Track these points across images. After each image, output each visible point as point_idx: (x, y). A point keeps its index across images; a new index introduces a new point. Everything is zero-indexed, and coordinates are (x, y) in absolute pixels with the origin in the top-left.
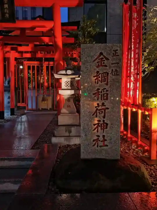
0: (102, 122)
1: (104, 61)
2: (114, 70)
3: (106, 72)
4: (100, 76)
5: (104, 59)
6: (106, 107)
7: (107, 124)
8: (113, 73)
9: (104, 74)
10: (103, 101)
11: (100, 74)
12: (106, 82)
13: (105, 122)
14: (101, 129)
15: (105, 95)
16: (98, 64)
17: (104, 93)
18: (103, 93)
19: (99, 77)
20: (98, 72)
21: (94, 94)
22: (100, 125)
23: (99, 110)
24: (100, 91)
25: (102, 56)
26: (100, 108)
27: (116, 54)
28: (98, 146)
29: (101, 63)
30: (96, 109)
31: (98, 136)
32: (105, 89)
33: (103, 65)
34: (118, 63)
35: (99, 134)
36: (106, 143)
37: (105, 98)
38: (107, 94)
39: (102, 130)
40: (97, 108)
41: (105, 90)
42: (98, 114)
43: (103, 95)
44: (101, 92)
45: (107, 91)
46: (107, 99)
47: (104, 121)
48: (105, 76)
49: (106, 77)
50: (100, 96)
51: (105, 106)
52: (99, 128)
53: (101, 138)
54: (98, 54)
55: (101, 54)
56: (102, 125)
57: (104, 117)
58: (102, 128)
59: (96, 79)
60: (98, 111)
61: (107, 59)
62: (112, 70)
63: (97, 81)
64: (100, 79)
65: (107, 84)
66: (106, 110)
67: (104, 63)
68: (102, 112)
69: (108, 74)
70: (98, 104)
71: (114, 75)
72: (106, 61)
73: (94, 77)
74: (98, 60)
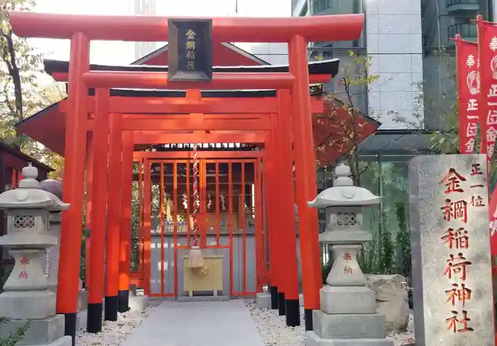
0: (460, 287)
1: (458, 182)
2: (476, 198)
3: (463, 201)
4: (453, 207)
5: (458, 179)
6: (467, 260)
7: (469, 291)
8: (475, 204)
9: (460, 204)
10: (460, 250)
11: (452, 204)
12: (463, 218)
13: (466, 287)
14: (460, 299)
15: (463, 240)
16: (448, 187)
17: (461, 236)
18: (459, 236)
19: (451, 209)
20: (448, 201)
21: (443, 238)
22: (457, 292)
23: (454, 266)
24: (454, 232)
25: (453, 175)
26: (454, 263)
27: (478, 171)
28: (455, 331)
29: (453, 187)
30: (448, 264)
31: (455, 313)
32: (462, 229)
33: (456, 188)
34: (482, 186)
35: (455, 308)
36: (469, 324)
37: (464, 244)
38: (467, 238)
39: (462, 302)
40: (451, 262)
41: (462, 232)
42: (452, 271)
43: (459, 241)
44: (456, 234)
45: (466, 232)
46: (467, 246)
47: (463, 285)
48: (461, 208)
49: (463, 210)
50: (454, 242)
51: (464, 258)
52: (456, 298)
53: (460, 317)
54: (447, 171)
55: (452, 171)
56: (461, 293)
57: (464, 278)
58: (462, 297)
59: (445, 213)
60: (452, 268)
61: (463, 179)
62: (473, 197)
63: (447, 215)
64: (453, 212)
65: (465, 221)
66: (467, 266)
67: (457, 186)
68: (460, 269)
69: (465, 203)
70: (452, 256)
71: (477, 206)
72: (461, 183)
73: (442, 209)
74: (447, 182)
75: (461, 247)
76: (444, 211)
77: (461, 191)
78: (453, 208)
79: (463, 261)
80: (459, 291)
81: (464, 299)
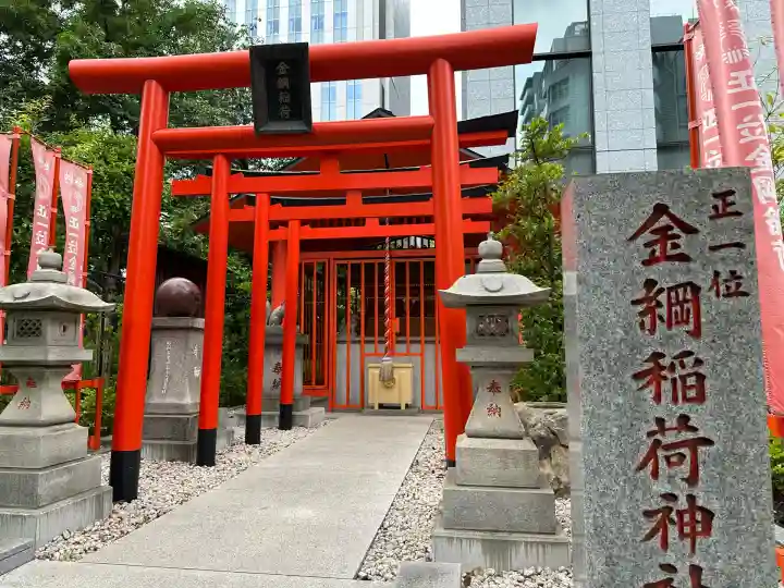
0: (683, 504)
1: (678, 237)
2: (724, 276)
3: (690, 284)
4: (663, 298)
5: (676, 231)
6: (701, 434)
7: (709, 515)
8: (722, 288)
9: (681, 291)
10: (684, 408)
11: (661, 291)
12: (691, 327)
13: (700, 503)
14: (682, 535)
15: (691, 381)
16: (649, 250)
17: (684, 372)
18: (679, 371)
19: (659, 305)
20: (650, 284)
21: (637, 376)
22: (673, 515)
23: (668, 447)
24: (665, 362)
25: (664, 221)
26: (669, 438)
27: (729, 210)
29: (664, 249)
30: (650, 442)
31: (670, 568)
32: (690, 353)
33: (671, 252)
34: (740, 245)
35: (670, 558)
37: (692, 393)
38: (701, 378)
39: (688, 542)
40: (658, 437)
41: (689, 361)
42: (663, 464)
43: (679, 383)
44: (672, 368)
45: (698, 362)
46: (701, 398)
47: (691, 499)
48: (686, 301)
49: (689, 305)
50: (666, 386)
51: (694, 429)
52: (673, 532)
53: (684, 580)
54: (649, 210)
55: (661, 210)
56: (687, 518)
57: (692, 479)
58: (687, 530)
59: (642, 314)
60: (661, 453)
61: (690, 230)
62: (717, 274)
63: (647, 320)
64: (663, 311)
65: (696, 333)
66: (702, 449)
67: (675, 246)
68: (683, 456)
69: (696, 289)
70: (660, 421)
71: (728, 295)
72: (683, 240)
73: (635, 303)
74: (647, 236)
75: (685, 399)
76: (640, 308)
77: (684, 258)
78: (664, 302)
79: (690, 435)
80: (680, 514)
81: (693, 536)
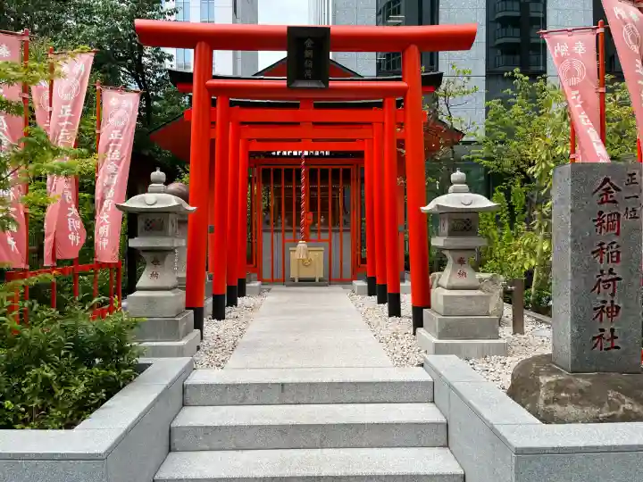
0: (609, 304)
1: (612, 192)
2: (630, 209)
3: (616, 213)
4: (605, 219)
5: (612, 190)
6: (617, 276)
7: (618, 308)
8: (629, 215)
9: (612, 216)
10: (611, 265)
11: (605, 216)
12: (616, 231)
13: (615, 304)
14: (608, 317)
15: (615, 254)
16: (601, 198)
17: (612, 250)
18: (610, 250)
19: (604, 222)
20: (601, 213)
21: (593, 253)
22: (605, 309)
23: (604, 282)
24: (605, 246)
25: (607, 185)
26: (604, 278)
27: (633, 181)
28: (601, 349)
29: (607, 198)
30: (597, 279)
31: (602, 330)
32: (614, 243)
33: (610, 199)
34: (637, 197)
35: (602, 326)
36: (616, 343)
37: (615, 259)
38: (618, 253)
39: (610, 319)
40: (601, 277)
41: (615, 246)
42: (602, 288)
43: (610, 255)
44: (607, 249)
45: (618, 246)
46: (618, 261)
47: (612, 302)
48: (614, 220)
49: (616, 222)
50: (605, 256)
51: (615, 274)
52: (604, 315)
53: (607, 334)
54: (602, 180)
55: (606, 180)
56: (610, 310)
57: (613, 295)
58: (610, 314)
59: (596, 226)
60: (601, 284)
61: (618, 189)
62: (627, 209)
63: (599, 228)
64: (605, 224)
65: (618, 234)
66: (617, 282)
67: (611, 196)
68: (610, 285)
69: (619, 215)
70: (602, 272)
71: (631, 218)
72: (615, 193)
73: (594, 221)
74: (601, 192)
75: (612, 262)
76: (596, 223)
77: (614, 202)
78: (606, 221)
79: (613, 277)
80: (607, 309)
81: (612, 316)
